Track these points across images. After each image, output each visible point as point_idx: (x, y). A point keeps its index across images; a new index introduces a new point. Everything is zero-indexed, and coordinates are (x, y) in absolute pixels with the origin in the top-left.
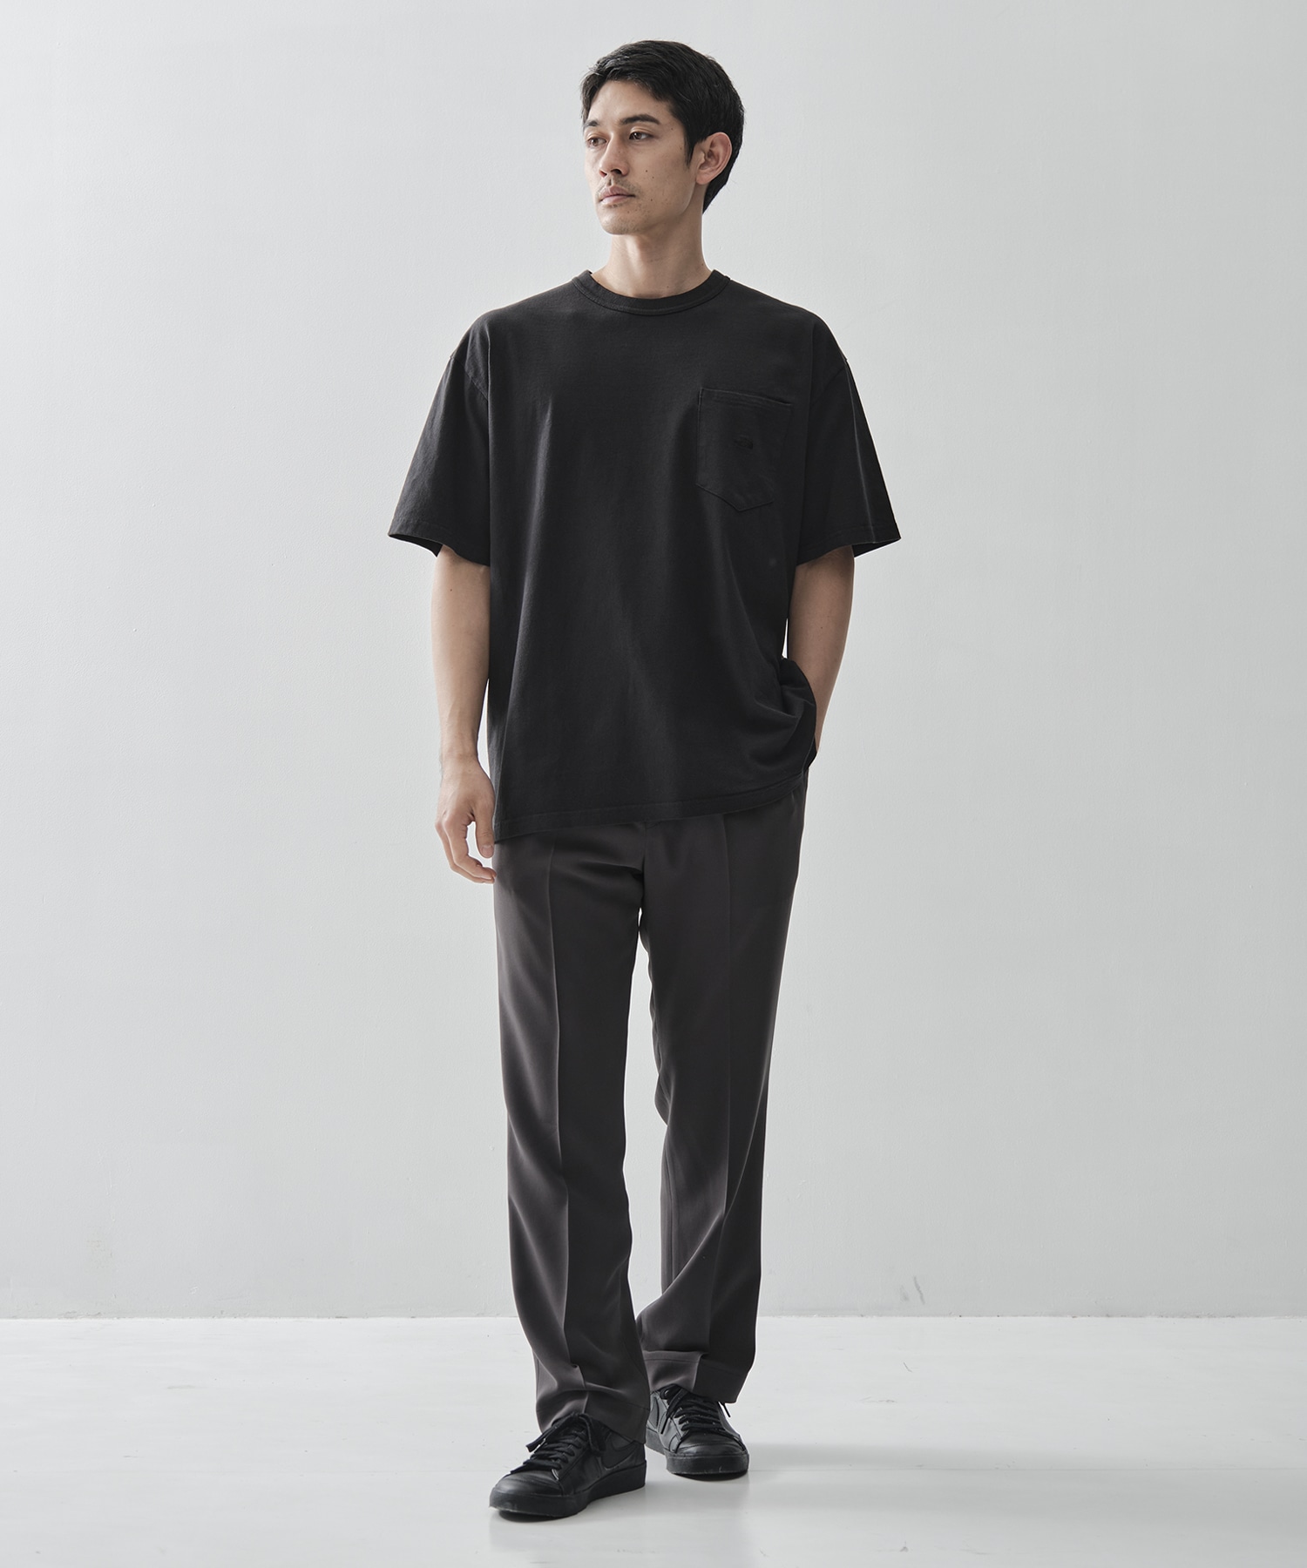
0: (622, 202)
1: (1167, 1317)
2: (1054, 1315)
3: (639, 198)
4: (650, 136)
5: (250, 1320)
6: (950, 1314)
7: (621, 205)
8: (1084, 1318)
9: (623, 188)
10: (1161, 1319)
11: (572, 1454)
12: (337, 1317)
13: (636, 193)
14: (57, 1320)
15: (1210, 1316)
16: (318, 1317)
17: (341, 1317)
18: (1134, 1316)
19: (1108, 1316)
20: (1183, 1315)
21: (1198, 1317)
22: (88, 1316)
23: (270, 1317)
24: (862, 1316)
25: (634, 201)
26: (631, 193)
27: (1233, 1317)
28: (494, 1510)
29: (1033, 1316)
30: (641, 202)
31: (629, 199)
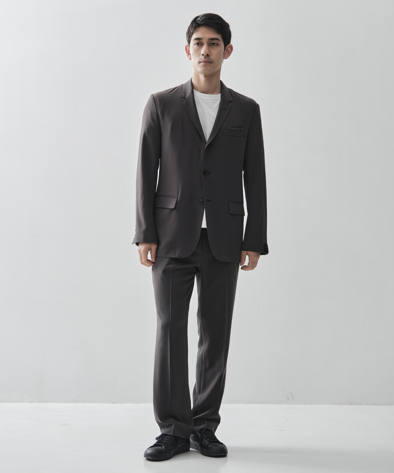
0: (209, 64)
1: (369, 405)
2: (334, 404)
3: (213, 63)
4: (217, 45)
5: (87, 404)
6: (302, 404)
7: (208, 65)
8: (343, 405)
9: (210, 60)
10: (367, 406)
11: (169, 441)
12: (113, 403)
13: (213, 62)
14: (27, 404)
15: (383, 405)
16: (107, 403)
17: (114, 403)
18: (359, 404)
19: (351, 405)
20: (374, 405)
21: (379, 405)
22: (37, 402)
23: (93, 403)
24: (275, 404)
25: (212, 64)
26: (211, 62)
27: (390, 405)
28: (145, 458)
29: (328, 404)
30: (213, 64)
31: (210, 63)
